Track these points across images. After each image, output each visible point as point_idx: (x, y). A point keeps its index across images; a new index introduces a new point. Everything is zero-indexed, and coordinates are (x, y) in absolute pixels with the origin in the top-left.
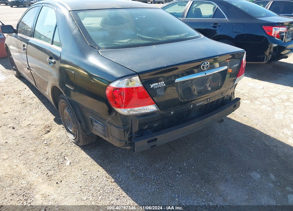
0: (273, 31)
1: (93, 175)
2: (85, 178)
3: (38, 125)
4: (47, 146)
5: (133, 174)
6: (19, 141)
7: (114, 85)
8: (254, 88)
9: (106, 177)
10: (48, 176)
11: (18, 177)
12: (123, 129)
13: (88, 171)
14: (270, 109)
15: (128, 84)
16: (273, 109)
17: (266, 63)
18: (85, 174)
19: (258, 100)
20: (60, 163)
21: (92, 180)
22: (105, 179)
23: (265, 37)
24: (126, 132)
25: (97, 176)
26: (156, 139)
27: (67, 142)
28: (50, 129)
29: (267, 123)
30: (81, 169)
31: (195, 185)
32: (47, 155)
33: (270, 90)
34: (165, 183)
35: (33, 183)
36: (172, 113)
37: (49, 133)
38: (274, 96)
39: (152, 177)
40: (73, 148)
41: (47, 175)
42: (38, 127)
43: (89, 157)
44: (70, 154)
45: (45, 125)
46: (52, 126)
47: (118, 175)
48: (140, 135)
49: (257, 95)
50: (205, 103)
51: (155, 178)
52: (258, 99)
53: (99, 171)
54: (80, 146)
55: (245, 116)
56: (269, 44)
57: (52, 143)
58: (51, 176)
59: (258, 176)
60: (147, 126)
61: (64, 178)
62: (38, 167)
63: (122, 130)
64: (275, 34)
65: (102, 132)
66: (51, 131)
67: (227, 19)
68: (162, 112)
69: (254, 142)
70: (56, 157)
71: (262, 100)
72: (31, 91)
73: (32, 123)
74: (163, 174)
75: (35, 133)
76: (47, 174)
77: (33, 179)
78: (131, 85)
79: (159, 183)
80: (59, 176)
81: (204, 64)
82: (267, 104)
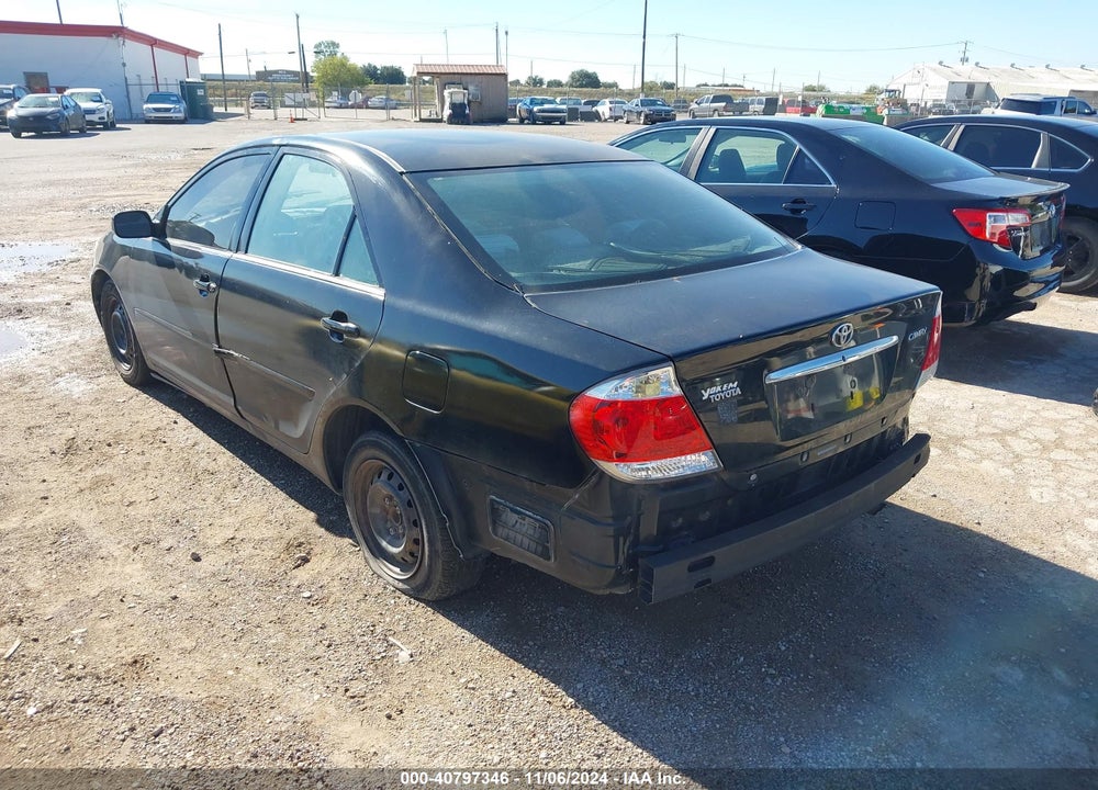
0: (987, 224)
1: (498, 689)
2: (476, 700)
3: (263, 541)
4: (316, 607)
5: (625, 682)
6: (216, 593)
7: (602, 392)
8: (943, 408)
9: (543, 692)
10: (353, 697)
11: (255, 704)
12: (612, 528)
13: (476, 676)
14: (1008, 472)
15: (639, 389)
16: (1019, 474)
17: (973, 325)
18: (471, 685)
19: (965, 446)
20: (378, 657)
21: (500, 704)
22: (542, 699)
23: (963, 245)
24: (621, 539)
25: (514, 692)
26: (711, 561)
27: (379, 590)
28: (308, 553)
29: (1008, 514)
30: (453, 673)
31: (830, 708)
32: (326, 633)
33: (996, 413)
34: (736, 706)
35: (309, 719)
36: (753, 477)
37: (308, 566)
38: (1014, 433)
39: (690, 689)
40: (404, 608)
41: (348, 694)
42: (263, 547)
43: (467, 635)
44: (401, 628)
45: (284, 542)
46: (310, 544)
47: (579, 686)
48: (661, 546)
49: (958, 428)
50: (841, 450)
51: (702, 691)
52: (965, 442)
53: (514, 677)
54: (428, 603)
55: (935, 496)
56: (978, 266)
57: (329, 597)
58: (362, 697)
59: (1019, 675)
60: (680, 520)
61: (406, 701)
62: (308, 670)
63: (611, 531)
64: (993, 234)
65: (533, 545)
66: (314, 560)
67: (833, 185)
68: (725, 476)
69: (982, 575)
70: (359, 640)
71: (977, 445)
72: (195, 429)
73: (239, 536)
74: (720, 678)
75: (260, 566)
76: (347, 690)
77: (306, 706)
78: (651, 393)
79: (716, 706)
80: (386, 695)
81: (840, 331)
82: (997, 458)
